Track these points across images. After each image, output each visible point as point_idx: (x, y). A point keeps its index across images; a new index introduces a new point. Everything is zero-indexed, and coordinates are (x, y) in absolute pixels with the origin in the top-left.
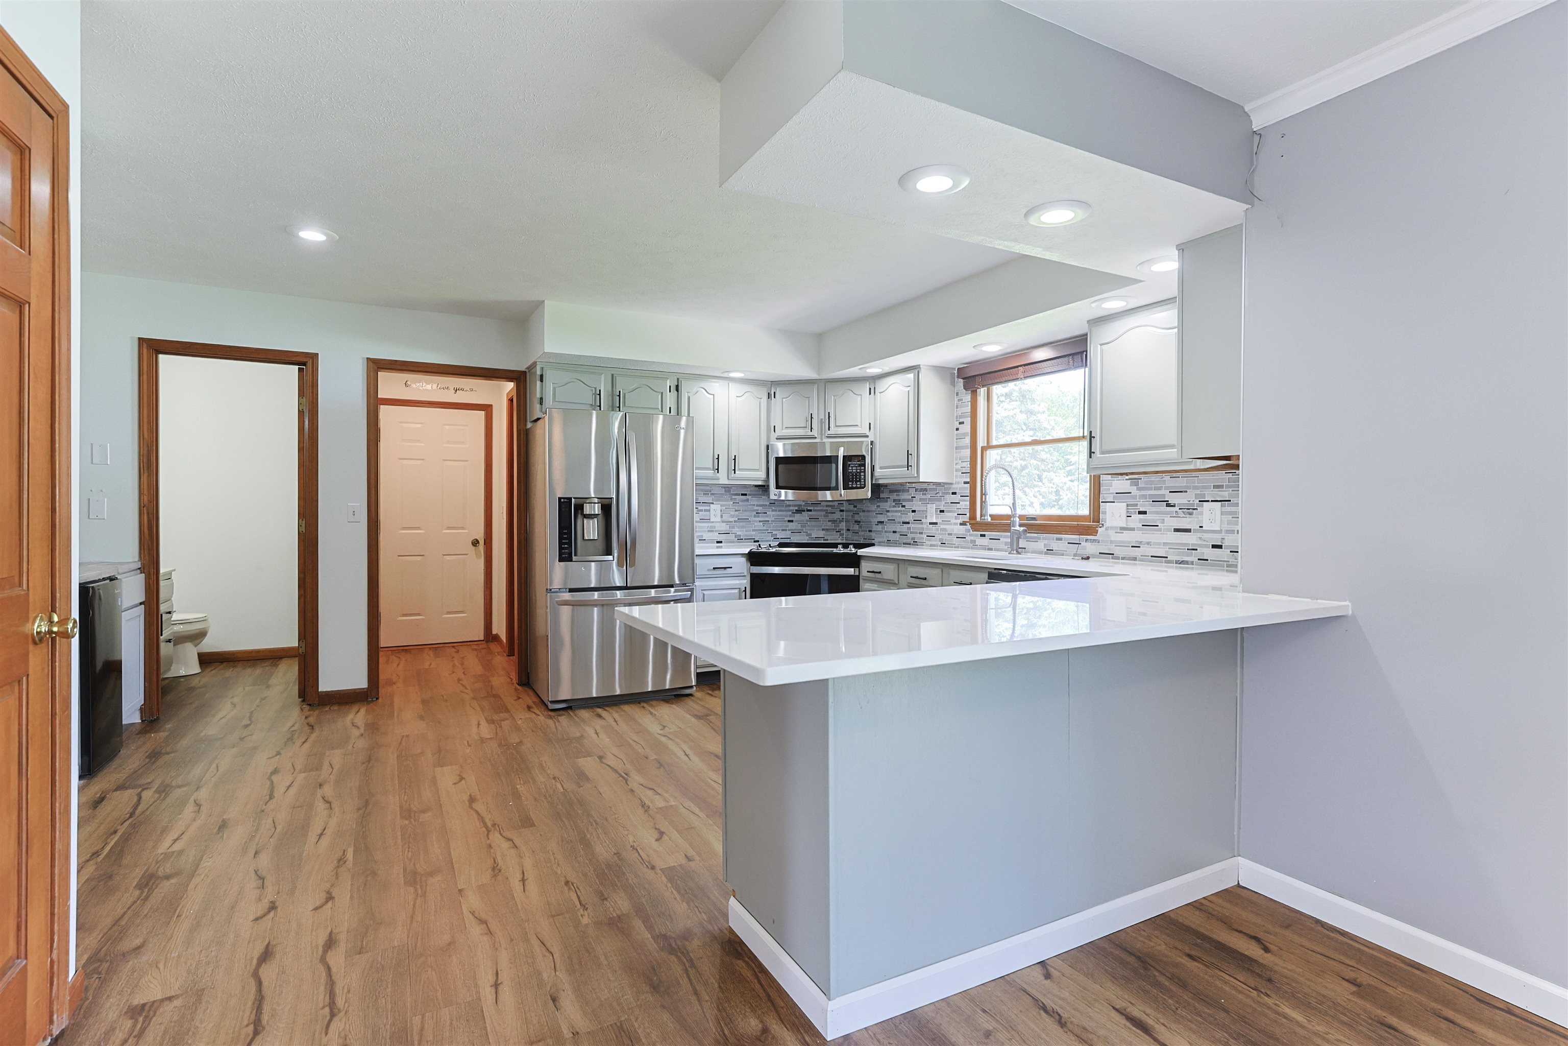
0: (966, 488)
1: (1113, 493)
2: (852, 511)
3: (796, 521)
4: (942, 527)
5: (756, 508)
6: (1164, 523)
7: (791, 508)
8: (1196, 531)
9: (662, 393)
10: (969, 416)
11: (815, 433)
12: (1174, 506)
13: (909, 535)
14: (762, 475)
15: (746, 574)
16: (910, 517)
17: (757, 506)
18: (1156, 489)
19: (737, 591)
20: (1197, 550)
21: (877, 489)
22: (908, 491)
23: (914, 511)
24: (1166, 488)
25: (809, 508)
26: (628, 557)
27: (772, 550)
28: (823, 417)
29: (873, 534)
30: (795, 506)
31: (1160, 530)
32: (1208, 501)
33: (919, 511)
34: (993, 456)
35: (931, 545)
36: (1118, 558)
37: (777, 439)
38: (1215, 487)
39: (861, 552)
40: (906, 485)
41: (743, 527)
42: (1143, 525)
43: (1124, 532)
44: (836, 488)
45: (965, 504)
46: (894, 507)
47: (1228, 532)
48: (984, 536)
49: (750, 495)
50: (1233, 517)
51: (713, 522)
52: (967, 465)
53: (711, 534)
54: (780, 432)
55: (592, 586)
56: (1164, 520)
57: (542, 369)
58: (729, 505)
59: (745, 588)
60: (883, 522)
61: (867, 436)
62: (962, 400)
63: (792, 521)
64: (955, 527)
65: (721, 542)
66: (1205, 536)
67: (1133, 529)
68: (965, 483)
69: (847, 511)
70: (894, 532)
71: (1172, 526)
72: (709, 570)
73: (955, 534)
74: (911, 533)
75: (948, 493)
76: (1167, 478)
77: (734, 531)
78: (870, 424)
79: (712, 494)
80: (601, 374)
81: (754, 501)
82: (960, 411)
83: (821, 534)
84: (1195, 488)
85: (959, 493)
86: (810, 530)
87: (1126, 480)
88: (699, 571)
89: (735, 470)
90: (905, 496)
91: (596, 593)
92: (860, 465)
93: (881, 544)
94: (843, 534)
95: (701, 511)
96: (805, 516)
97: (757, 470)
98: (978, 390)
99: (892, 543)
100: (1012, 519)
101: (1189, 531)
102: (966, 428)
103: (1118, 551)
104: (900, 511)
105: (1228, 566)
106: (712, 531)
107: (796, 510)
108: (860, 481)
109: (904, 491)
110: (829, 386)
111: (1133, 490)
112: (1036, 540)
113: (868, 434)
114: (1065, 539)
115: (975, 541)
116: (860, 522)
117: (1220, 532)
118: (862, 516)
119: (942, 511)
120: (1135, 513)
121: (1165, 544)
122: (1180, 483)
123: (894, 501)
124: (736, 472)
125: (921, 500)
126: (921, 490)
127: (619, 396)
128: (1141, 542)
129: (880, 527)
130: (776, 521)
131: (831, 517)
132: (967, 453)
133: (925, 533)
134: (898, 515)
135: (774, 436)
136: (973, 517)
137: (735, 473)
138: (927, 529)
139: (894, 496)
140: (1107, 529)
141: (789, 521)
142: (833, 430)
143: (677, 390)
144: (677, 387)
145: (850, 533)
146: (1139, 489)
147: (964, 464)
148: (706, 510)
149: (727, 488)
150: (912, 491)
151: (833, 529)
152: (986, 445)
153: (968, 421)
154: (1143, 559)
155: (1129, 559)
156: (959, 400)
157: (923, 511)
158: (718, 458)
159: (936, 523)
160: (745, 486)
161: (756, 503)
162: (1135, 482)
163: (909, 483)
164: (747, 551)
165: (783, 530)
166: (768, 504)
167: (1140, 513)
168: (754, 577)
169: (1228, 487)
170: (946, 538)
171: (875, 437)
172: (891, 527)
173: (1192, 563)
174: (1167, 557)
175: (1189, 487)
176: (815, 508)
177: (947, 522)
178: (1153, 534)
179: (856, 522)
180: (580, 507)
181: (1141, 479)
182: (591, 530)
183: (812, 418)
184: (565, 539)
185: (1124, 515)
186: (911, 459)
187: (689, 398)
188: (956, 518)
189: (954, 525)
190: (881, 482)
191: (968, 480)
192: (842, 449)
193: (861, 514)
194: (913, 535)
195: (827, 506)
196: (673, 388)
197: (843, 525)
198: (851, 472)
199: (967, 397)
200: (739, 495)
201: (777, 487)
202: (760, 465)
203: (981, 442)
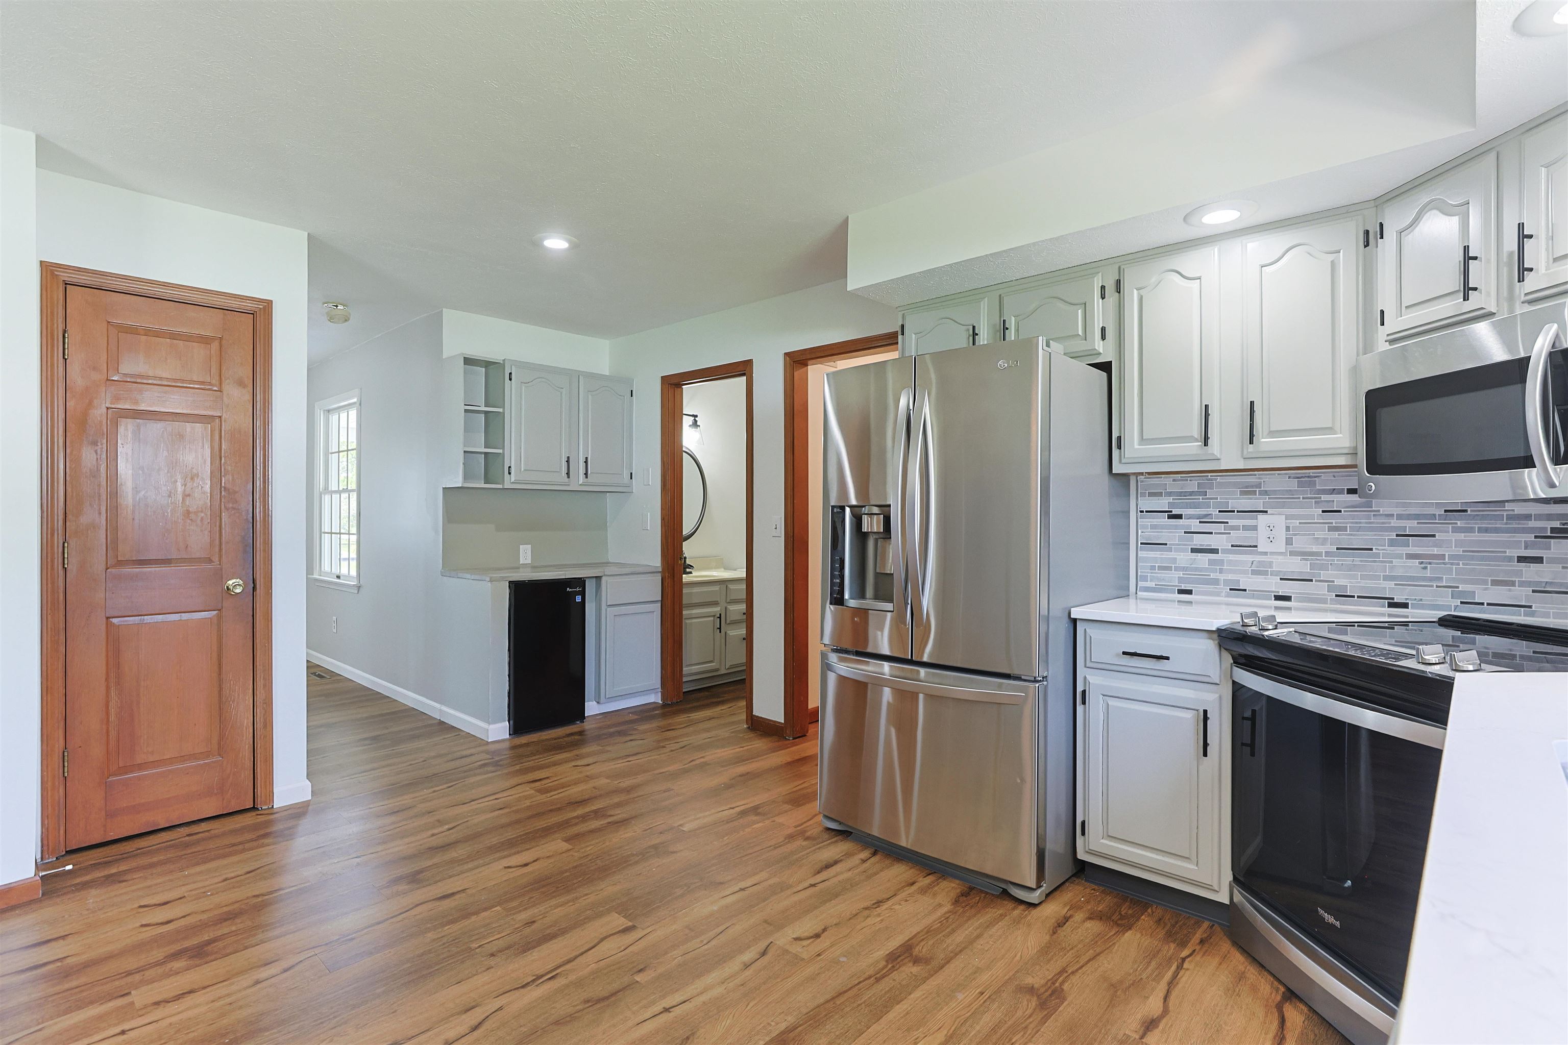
5: (1394, 522)
7: (1532, 524)
9: (1085, 304)
11: (1484, 300)
14: (1342, 440)
17: (1400, 517)
19: (1189, 715)
26: (911, 607)
28: (1513, 247)
37: (1388, 342)
41: (1353, 568)
51: (1266, 553)
53: (1260, 578)
54: (1392, 325)
57: (904, 316)
58: (1312, 517)
59: (1207, 712)
63: (1539, 560)
65: (1287, 598)
72: (1116, 655)
77: (1326, 575)
79: (1265, 493)
89: (1254, 436)
95: (1236, 528)
97: (1330, 430)
106: (1265, 573)
107: (1553, 530)
124: (1260, 440)
127: (1009, 328)
130: (1472, 558)
137: (1254, 442)
141: (1521, 559)
142: (1544, 277)
143: (1118, 290)
144: (1118, 282)
148: (1245, 528)
158: (1208, 415)
165: (1498, 583)
180: (857, 521)
184: (836, 569)
196: (1109, 290)
200: (1340, 492)
201: (1373, 467)
202: (1336, 417)
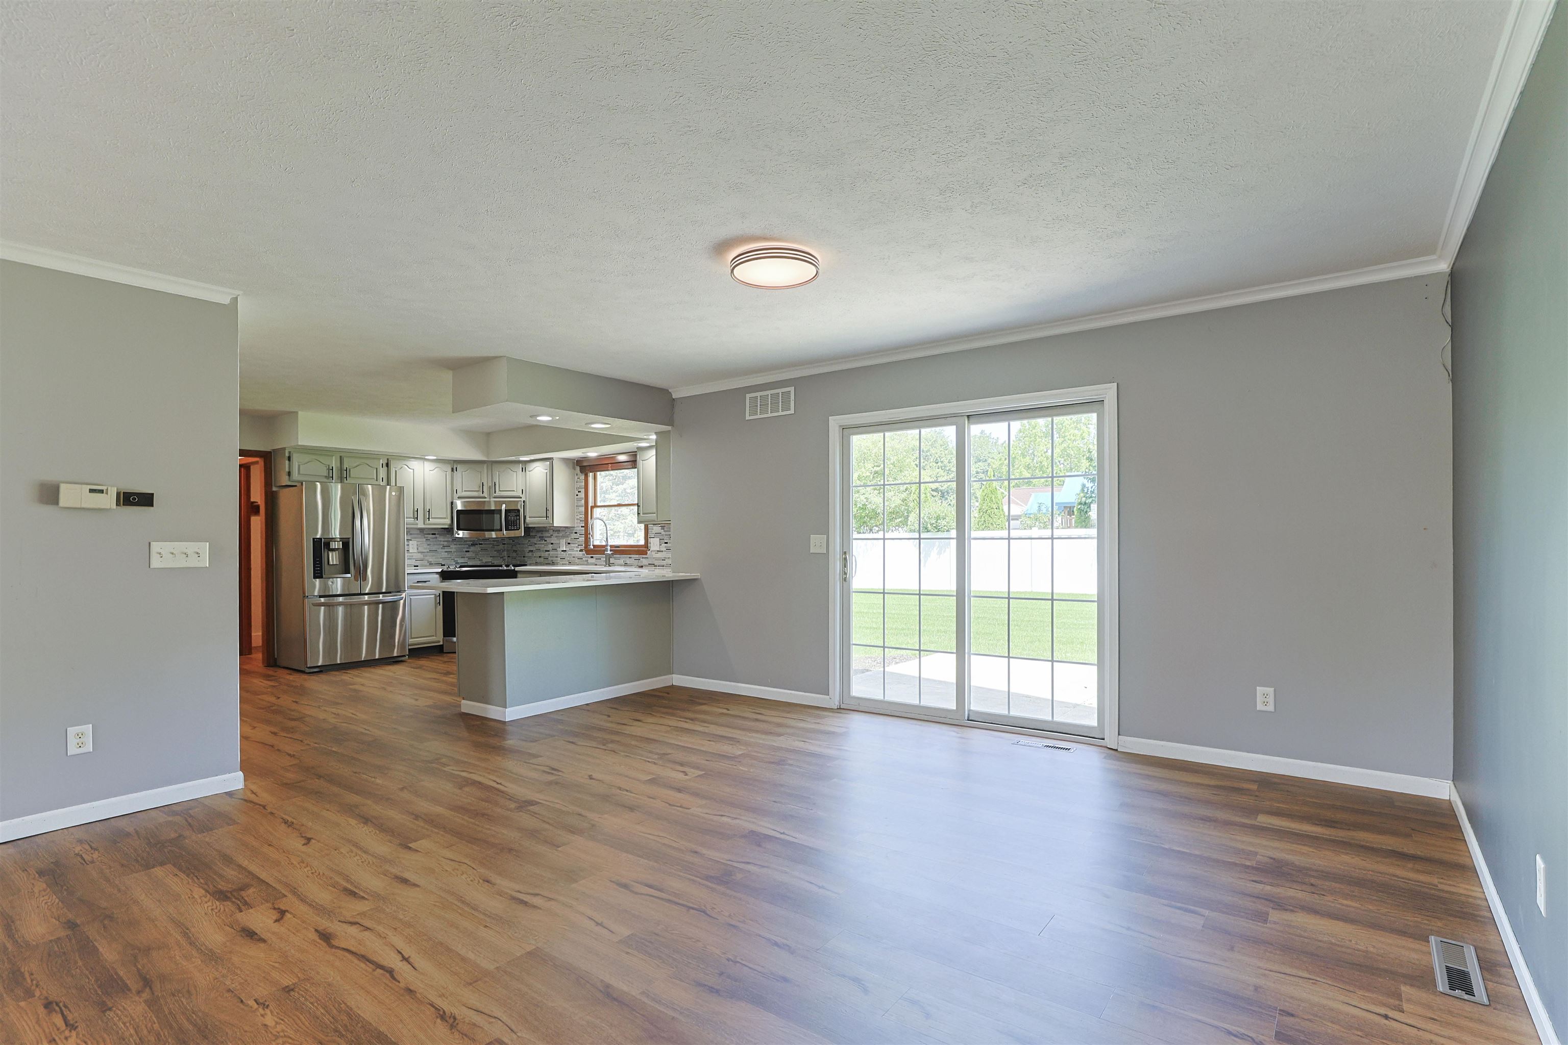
0: (582, 530)
1: (654, 534)
2: (511, 544)
3: (472, 550)
4: (569, 553)
5: (442, 543)
7: (468, 543)
9: (376, 468)
10: (584, 487)
11: (485, 495)
13: (548, 558)
14: (448, 521)
15: (439, 589)
16: (550, 547)
21: (528, 530)
22: (548, 531)
23: (552, 544)
25: (482, 541)
26: (361, 574)
27: (457, 569)
28: (491, 485)
29: (526, 559)
30: (471, 541)
33: (555, 544)
34: (597, 512)
35: (563, 564)
36: (656, 566)
37: (458, 498)
39: (517, 569)
40: (545, 528)
41: (433, 556)
42: (666, 550)
43: (658, 553)
44: (501, 530)
45: (582, 539)
46: (539, 541)
48: (592, 557)
49: (438, 534)
51: (412, 553)
52: (583, 516)
54: (459, 494)
55: (338, 593)
57: (290, 452)
58: (423, 542)
59: (439, 594)
60: (532, 551)
61: (521, 497)
62: (579, 478)
63: (469, 551)
64: (577, 553)
65: (417, 566)
67: (662, 551)
68: (582, 527)
69: (507, 544)
70: (540, 557)
72: (414, 583)
73: (577, 557)
74: (550, 557)
75: (572, 533)
77: (426, 558)
78: (522, 490)
79: (411, 534)
80: (332, 456)
81: (441, 538)
82: (578, 484)
83: (490, 559)
85: (578, 533)
86: (481, 557)
87: (659, 527)
89: (429, 518)
90: (546, 535)
91: (341, 598)
92: (516, 516)
93: (530, 565)
94: (505, 559)
95: (403, 545)
96: (478, 548)
97: (445, 518)
98: (588, 474)
99: (538, 564)
100: (607, 547)
102: (582, 495)
103: (656, 563)
104: (543, 544)
106: (411, 559)
107: (471, 544)
108: (516, 525)
109: (544, 532)
110: (495, 465)
111: (663, 533)
112: (619, 559)
114: (633, 558)
115: (588, 561)
118: (518, 548)
119: (569, 544)
120: (662, 543)
123: (540, 537)
124: (430, 520)
125: (556, 537)
126: (556, 531)
127: (346, 470)
128: (666, 558)
129: (530, 554)
130: (458, 551)
131: (496, 548)
132: (583, 509)
133: (559, 557)
134: (542, 546)
135: (456, 496)
136: (586, 546)
137: (428, 520)
138: (560, 554)
139: (540, 535)
140: (652, 552)
141: (466, 551)
142: (497, 494)
143: (387, 466)
144: (387, 464)
145: (510, 559)
147: (581, 516)
149: (421, 530)
150: (551, 532)
151: (498, 556)
152: (593, 505)
153: (583, 491)
155: (660, 566)
156: (577, 479)
157: (557, 544)
158: (417, 511)
159: (565, 551)
160: (435, 529)
161: (442, 540)
162: (663, 528)
164: (440, 570)
165: (462, 557)
166: (451, 540)
167: (665, 543)
170: (572, 559)
171: (526, 497)
172: (538, 554)
176: (485, 543)
177: (572, 550)
179: (514, 550)
180: (327, 545)
181: (665, 526)
182: (334, 558)
183: (483, 485)
184: (318, 564)
185: (658, 544)
186: (549, 512)
187: (396, 471)
188: (577, 548)
189: (576, 551)
190: (530, 526)
191: (583, 525)
192: (504, 506)
193: (518, 546)
194: (552, 559)
195: (493, 541)
196: (384, 465)
197: (505, 553)
198: (510, 520)
199: (583, 477)
200: (429, 534)
201: (459, 529)
202: (447, 515)
203: (591, 504)
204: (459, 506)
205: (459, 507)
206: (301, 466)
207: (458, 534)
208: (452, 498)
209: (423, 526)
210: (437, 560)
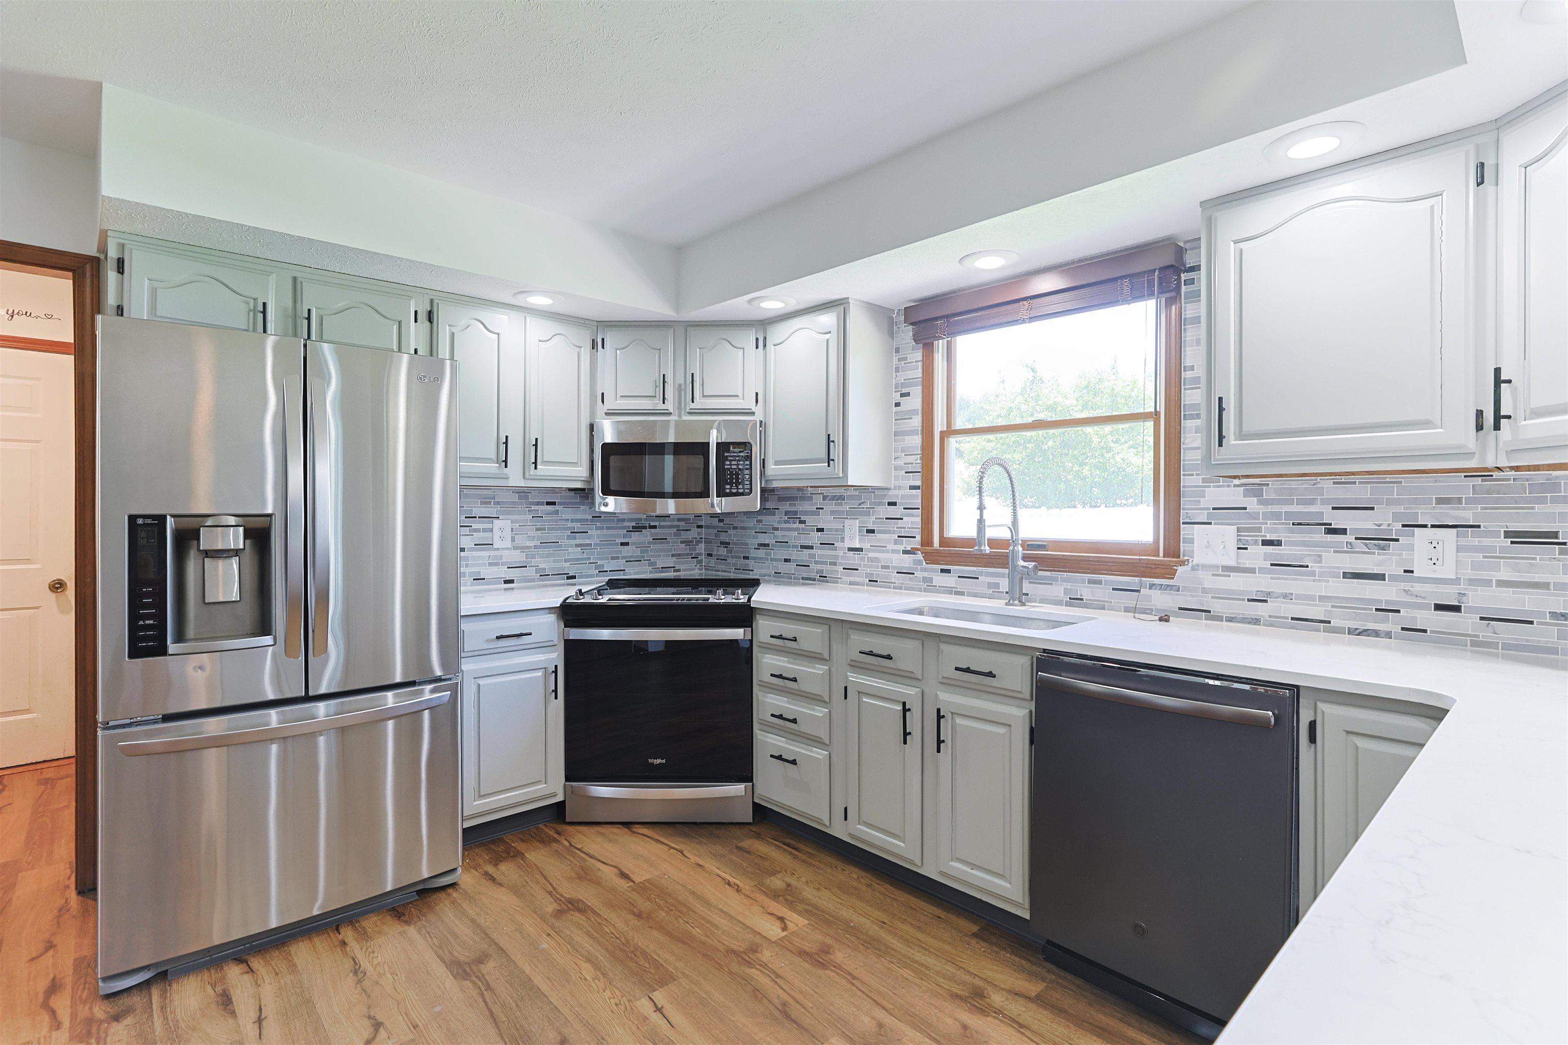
0: (916, 496)
1: (1209, 509)
2: (714, 527)
3: (633, 544)
4: (871, 555)
5: (570, 524)
6: (1320, 562)
7: (626, 524)
8: (1394, 578)
9: (400, 322)
10: (920, 383)
11: (670, 406)
12: (1343, 531)
13: (813, 566)
14: (582, 471)
15: (556, 642)
16: (814, 538)
17: (572, 521)
18: (1300, 502)
19: (539, 674)
20: (1398, 611)
21: (769, 495)
22: (810, 499)
23: (820, 530)
24: (1324, 502)
25: (652, 524)
26: (309, 634)
28: (682, 382)
29: (751, 563)
30: (632, 520)
31: (1313, 574)
32: (1425, 526)
33: (830, 530)
34: (959, 447)
35: (851, 583)
36: (1220, 619)
37: (606, 414)
38: (1440, 501)
39: (745, 598)
40: (806, 490)
41: (549, 555)
42: (1272, 565)
43: (1232, 574)
44: (704, 495)
45: (913, 521)
46: (786, 522)
47: (1472, 582)
48: (948, 571)
49: (560, 504)
50: (1485, 557)
51: (498, 549)
52: (917, 459)
53: (495, 568)
54: (610, 404)
56: (1320, 556)
57: (122, 247)
58: (526, 521)
59: (556, 666)
60: (768, 545)
61: (753, 414)
62: (906, 359)
63: (627, 544)
64: (895, 556)
65: (511, 581)
66: (1418, 587)
67: (1252, 571)
68: (913, 487)
69: (707, 527)
70: (786, 560)
71: (1338, 568)
72: (488, 641)
73: (894, 567)
74: (816, 562)
75: (880, 504)
76: (1326, 484)
77: (534, 562)
78: (757, 394)
79: (498, 503)
80: (270, 273)
81: (567, 514)
82: (902, 377)
83: (670, 562)
84: (1390, 502)
85: (901, 504)
86: (652, 556)
87: (1235, 486)
88: (470, 644)
89: (535, 463)
90: (801, 507)
92: (744, 458)
94: (701, 561)
95: (477, 530)
96: (647, 535)
97: (572, 464)
98: (936, 343)
99: (783, 577)
100: (1011, 548)
101: (1381, 577)
102: (915, 402)
103: (1217, 607)
104: (797, 530)
105: (1474, 644)
106: (497, 564)
107: (633, 527)
108: (742, 483)
109: (803, 498)
110: (692, 332)
112: (1048, 582)
113: (754, 410)
114: (1107, 583)
115: (931, 580)
116: (729, 543)
117: (1456, 581)
118: (732, 536)
119: (872, 531)
120: (1256, 542)
121: (1321, 598)
122: (1359, 493)
123: (786, 513)
124: (538, 467)
125: (832, 512)
126: (833, 498)
127: (309, 319)
128: (1270, 593)
129: (762, 553)
130: (604, 545)
131: (685, 536)
132: (916, 441)
133: (840, 564)
134: (791, 533)
135: (601, 409)
136: (927, 541)
137: (536, 468)
138: (844, 557)
139: (786, 506)
140: (1194, 568)
141: (622, 544)
142: (699, 403)
143: (430, 320)
144: (430, 313)
146: (1262, 502)
147: (910, 459)
148: (485, 530)
149: (523, 493)
150: (818, 501)
151: (688, 554)
152: (945, 429)
153: (917, 392)
154: (1275, 622)
155: (1244, 620)
156: (900, 360)
157: (837, 530)
158: (506, 443)
159: (861, 550)
160: (553, 490)
161: (570, 517)
162: (1254, 491)
163: (811, 487)
164: (557, 602)
165: (613, 558)
166: (588, 517)
167: (1266, 543)
168: (571, 646)
169: (1470, 501)
170: (878, 572)
171: (766, 415)
172: (783, 553)
173: (1388, 635)
174: (1329, 622)
175: (1379, 501)
176: (662, 524)
177: (882, 548)
178: (1296, 579)
179: (722, 543)
180: (188, 535)
181: (1268, 485)
182: (222, 582)
183: (664, 382)
184: (147, 606)
186: (833, 448)
187: (453, 335)
188: (896, 542)
189: (893, 553)
190: (775, 484)
191: (918, 483)
192: (714, 433)
193: (731, 532)
194: (819, 567)
196: (422, 316)
197: (701, 548)
198: (729, 469)
199: (917, 352)
200: (542, 504)
201: (606, 491)
202: (579, 455)
203: (939, 425)
204: (609, 434)
205: (609, 439)
206: (160, 293)
207: (606, 505)
208: (593, 413)
209: (522, 483)
210: (557, 565)
